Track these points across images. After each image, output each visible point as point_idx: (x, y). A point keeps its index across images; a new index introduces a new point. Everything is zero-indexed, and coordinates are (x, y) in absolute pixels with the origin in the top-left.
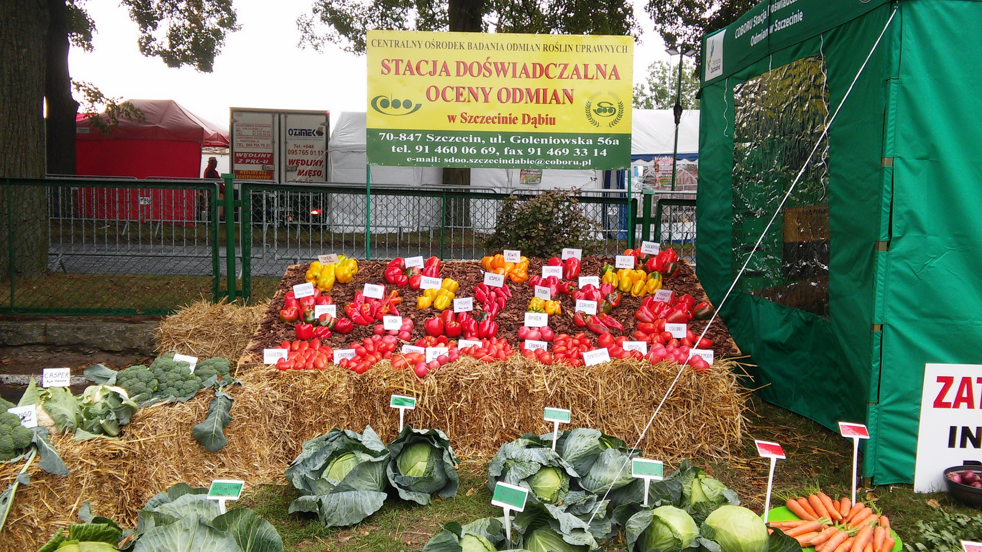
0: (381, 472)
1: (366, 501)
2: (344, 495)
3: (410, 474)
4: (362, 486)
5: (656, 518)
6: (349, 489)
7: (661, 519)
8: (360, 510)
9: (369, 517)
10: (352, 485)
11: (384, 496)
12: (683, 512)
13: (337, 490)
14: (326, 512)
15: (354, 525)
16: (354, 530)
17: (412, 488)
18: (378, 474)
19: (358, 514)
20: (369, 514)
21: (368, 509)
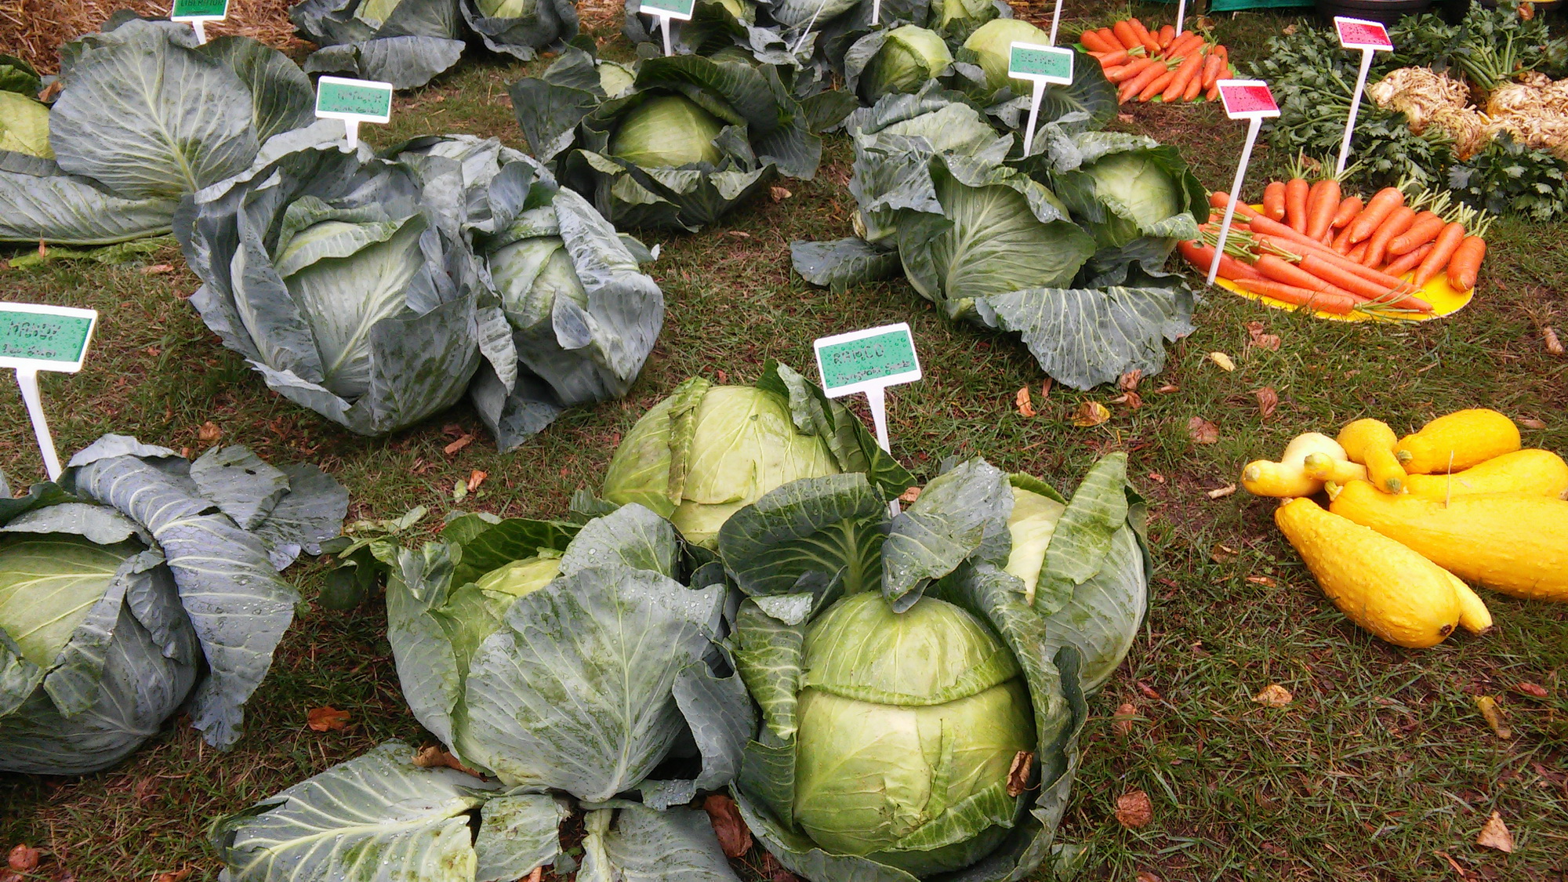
0: (451, 10)
1: (432, 51)
2: (395, 42)
3: (498, 15)
4: (423, 30)
5: (892, 41)
6: (402, 33)
7: (898, 40)
8: (425, 65)
9: (440, 76)
10: (405, 26)
11: (461, 46)
12: (930, 32)
13: (383, 33)
14: (369, 68)
15: (418, 89)
16: (419, 96)
17: (504, 38)
18: (446, 12)
19: (422, 72)
20: (441, 70)
21: (437, 63)
